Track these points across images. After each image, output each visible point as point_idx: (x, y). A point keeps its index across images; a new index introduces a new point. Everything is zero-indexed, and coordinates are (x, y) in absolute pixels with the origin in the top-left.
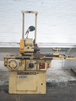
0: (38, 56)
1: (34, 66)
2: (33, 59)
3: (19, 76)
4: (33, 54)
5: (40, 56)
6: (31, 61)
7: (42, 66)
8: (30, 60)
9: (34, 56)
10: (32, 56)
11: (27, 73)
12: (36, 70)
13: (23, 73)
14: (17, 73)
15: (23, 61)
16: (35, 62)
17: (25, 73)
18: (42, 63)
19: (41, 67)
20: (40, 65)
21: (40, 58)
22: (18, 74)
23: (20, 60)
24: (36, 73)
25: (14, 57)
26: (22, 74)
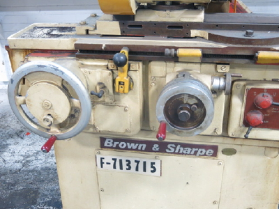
0: (239, 34)
1: (204, 114)
2: (204, 55)
3: (108, 156)
4: (200, 17)
5: (258, 35)
6: (183, 74)
7: (264, 111)
8: (179, 67)
9: (212, 38)
10: (194, 33)
11: (156, 147)
12: (220, 132)
13: (133, 146)
14: (98, 142)
15: (122, 76)
16: (219, 83)
17: (149, 147)
18: (270, 91)
19: (258, 117)
20: (252, 106)
21: (262, 54)
22: (102, 146)
23: (103, 63)
24: (215, 148)
25: (66, 43)
26: (126, 149)
